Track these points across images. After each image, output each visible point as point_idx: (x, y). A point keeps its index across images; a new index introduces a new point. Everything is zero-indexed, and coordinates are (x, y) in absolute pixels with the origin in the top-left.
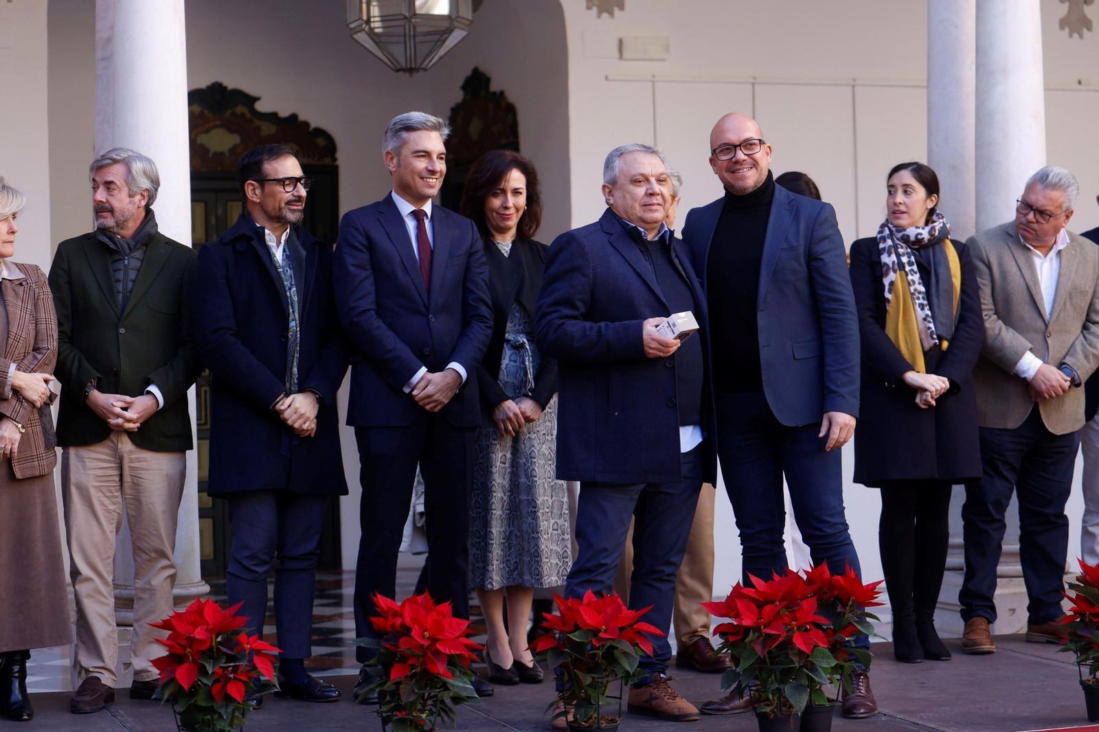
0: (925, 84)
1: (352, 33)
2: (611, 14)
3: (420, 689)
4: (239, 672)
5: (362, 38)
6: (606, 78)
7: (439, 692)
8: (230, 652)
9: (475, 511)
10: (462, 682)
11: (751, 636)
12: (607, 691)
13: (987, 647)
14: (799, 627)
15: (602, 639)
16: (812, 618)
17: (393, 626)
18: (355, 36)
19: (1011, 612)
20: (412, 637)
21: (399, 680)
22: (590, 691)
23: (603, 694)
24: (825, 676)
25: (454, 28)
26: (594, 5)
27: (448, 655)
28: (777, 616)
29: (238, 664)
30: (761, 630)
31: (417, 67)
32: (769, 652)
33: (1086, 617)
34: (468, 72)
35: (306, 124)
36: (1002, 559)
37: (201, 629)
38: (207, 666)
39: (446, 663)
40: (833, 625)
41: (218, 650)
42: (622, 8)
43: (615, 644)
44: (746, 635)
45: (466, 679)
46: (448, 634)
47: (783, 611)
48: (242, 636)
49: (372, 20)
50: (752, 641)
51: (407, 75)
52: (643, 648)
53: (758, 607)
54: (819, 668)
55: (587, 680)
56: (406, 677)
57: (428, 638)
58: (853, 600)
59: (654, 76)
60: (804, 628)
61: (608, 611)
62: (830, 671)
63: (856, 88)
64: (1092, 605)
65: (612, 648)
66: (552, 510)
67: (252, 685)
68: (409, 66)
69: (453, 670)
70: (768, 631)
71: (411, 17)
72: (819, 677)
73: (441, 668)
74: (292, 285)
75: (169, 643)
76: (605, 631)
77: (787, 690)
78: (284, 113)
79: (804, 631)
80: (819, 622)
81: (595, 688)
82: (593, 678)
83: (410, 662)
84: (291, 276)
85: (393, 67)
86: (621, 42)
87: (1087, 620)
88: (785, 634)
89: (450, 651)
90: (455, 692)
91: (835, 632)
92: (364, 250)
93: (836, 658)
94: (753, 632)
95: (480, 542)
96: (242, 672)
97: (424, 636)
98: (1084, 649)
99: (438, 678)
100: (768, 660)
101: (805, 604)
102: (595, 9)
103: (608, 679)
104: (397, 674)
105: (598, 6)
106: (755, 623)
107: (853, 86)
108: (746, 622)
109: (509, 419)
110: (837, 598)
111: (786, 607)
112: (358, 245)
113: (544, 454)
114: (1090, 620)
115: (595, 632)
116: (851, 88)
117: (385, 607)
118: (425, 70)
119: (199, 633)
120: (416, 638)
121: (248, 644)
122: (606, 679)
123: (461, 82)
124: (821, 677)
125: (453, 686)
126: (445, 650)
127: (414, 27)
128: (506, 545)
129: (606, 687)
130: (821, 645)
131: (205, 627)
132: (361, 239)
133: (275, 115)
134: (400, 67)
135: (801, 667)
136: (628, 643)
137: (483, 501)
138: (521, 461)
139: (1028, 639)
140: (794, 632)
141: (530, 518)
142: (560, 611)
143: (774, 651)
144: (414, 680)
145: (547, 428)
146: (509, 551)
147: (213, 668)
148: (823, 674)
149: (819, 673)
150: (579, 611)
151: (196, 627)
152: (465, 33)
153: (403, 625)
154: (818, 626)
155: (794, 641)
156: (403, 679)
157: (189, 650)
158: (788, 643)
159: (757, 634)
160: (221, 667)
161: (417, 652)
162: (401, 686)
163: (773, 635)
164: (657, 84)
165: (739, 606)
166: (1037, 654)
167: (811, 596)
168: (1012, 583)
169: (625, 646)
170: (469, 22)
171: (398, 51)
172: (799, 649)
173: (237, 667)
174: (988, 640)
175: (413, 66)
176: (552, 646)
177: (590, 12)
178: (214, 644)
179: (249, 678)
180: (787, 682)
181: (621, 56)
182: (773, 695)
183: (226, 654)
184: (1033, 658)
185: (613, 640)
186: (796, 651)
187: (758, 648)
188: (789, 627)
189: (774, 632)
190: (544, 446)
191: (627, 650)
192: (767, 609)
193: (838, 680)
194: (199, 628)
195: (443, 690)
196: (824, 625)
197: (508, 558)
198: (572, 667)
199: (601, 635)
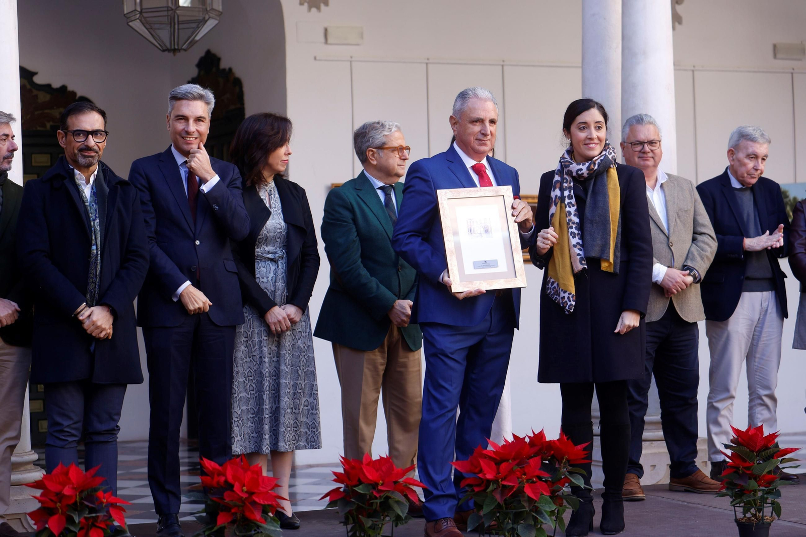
0: (580, 65)
1: (128, 21)
2: (319, 8)
3: (240, 532)
4: (99, 521)
5: (137, 25)
6: (315, 58)
7: (254, 534)
8: (92, 506)
9: (250, 393)
10: (273, 526)
11: (491, 487)
12: (381, 532)
13: (640, 496)
14: (527, 482)
15: (381, 491)
16: (538, 472)
17: (218, 483)
18: (130, 24)
19: (652, 468)
20: (233, 491)
21: (223, 525)
22: (370, 532)
23: (379, 534)
24: (548, 518)
25: (209, 18)
26: (305, 1)
27: (261, 505)
28: (511, 472)
29: (98, 514)
30: (499, 482)
31: (180, 48)
32: (505, 500)
33: (740, 470)
34: (202, 54)
35: (74, 94)
36: (646, 427)
37: (69, 487)
38: (74, 517)
39: (261, 511)
40: (551, 478)
41: (82, 503)
42: (326, 4)
43: (389, 494)
44: (488, 487)
45: (275, 524)
46: (261, 489)
47: (515, 468)
48: (100, 493)
49: (143, 11)
50: (493, 491)
51: (171, 54)
52: (411, 498)
53: (496, 464)
54: (543, 512)
55: (368, 523)
56: (228, 523)
57: (246, 492)
58: (566, 459)
59: (351, 57)
60: (531, 481)
61: (384, 468)
62: (549, 514)
63: (505, 68)
64: (744, 461)
65: (388, 498)
66: (304, 390)
67: (109, 531)
68: (173, 47)
69: (265, 517)
70: (505, 483)
71: (176, 9)
72: (544, 519)
73: (258, 516)
74: (96, 217)
75: (43, 499)
76: (382, 485)
77: (520, 529)
78: (56, 85)
79: (531, 483)
80: (541, 476)
81: (374, 529)
82: (373, 521)
83: (233, 511)
84: (96, 210)
85: (160, 47)
86: (326, 30)
87: (741, 472)
88: (517, 486)
89: (264, 502)
90: (267, 534)
91: (553, 483)
92: (145, 190)
93: (554, 503)
94: (493, 484)
95: (254, 417)
96: (101, 521)
97: (243, 490)
98: (739, 494)
99: (255, 524)
100: (504, 505)
101: (531, 461)
102: (306, 5)
103: (383, 522)
104: (222, 520)
105: (308, 3)
106: (495, 477)
107: (503, 66)
108: (489, 476)
109: (279, 322)
110: (553, 457)
111: (518, 465)
112: (139, 186)
113: (299, 347)
114: (743, 473)
115: (375, 486)
116: (501, 67)
117: (211, 469)
118: (185, 50)
119: (67, 491)
120: (238, 492)
121: (104, 499)
122: (382, 522)
123: (196, 61)
124: (545, 519)
125: (265, 529)
126: (260, 501)
127: (178, 16)
128: (273, 418)
129: (381, 528)
130: (545, 493)
131: (71, 486)
132: (144, 182)
133: (49, 86)
134: (165, 48)
135: (530, 510)
136: (400, 494)
137: (256, 385)
138: (282, 353)
139: (671, 488)
140: (524, 483)
141: (286, 397)
142: (344, 469)
143: (507, 498)
144: (236, 525)
145: (303, 327)
146: (275, 423)
147: (79, 518)
148: (547, 516)
149: (544, 516)
150: (362, 469)
151: (64, 486)
152: (216, 22)
153: (226, 482)
154: (540, 478)
155: (525, 491)
156: (226, 524)
157: (58, 505)
158: (521, 491)
159: (495, 486)
160: (85, 518)
161: (238, 503)
162: (226, 530)
163: (509, 486)
164: (353, 64)
165: (482, 463)
166: (681, 499)
167: (535, 456)
168: (653, 445)
169: (398, 496)
170: (220, 13)
171: (164, 34)
172: (528, 496)
173: (98, 517)
174: (640, 490)
175: (176, 47)
176: (340, 497)
177: (302, 7)
178: (78, 499)
179: (107, 525)
180: (518, 522)
181: (326, 42)
182: (508, 533)
183: (87, 506)
184: (681, 503)
185: (388, 491)
186: (526, 498)
187: (498, 497)
188: (520, 480)
189: (510, 484)
190: (300, 341)
191: (400, 499)
192: (503, 466)
193: (555, 520)
194: (67, 487)
195: (257, 533)
196: (544, 478)
197: (274, 428)
198: (355, 513)
199: (380, 487)
